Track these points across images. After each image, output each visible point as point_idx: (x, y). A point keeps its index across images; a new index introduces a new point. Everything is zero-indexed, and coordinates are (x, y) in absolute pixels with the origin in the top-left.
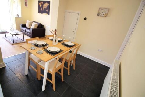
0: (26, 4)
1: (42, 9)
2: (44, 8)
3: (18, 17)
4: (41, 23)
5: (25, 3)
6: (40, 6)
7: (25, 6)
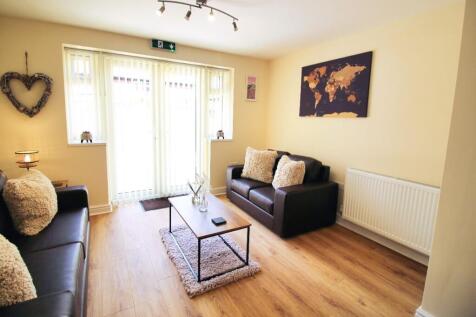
0: (251, 92)
1: (318, 97)
2: (330, 89)
3: (221, 138)
4: (318, 158)
5: (249, 87)
6: (312, 85)
7: (248, 97)
